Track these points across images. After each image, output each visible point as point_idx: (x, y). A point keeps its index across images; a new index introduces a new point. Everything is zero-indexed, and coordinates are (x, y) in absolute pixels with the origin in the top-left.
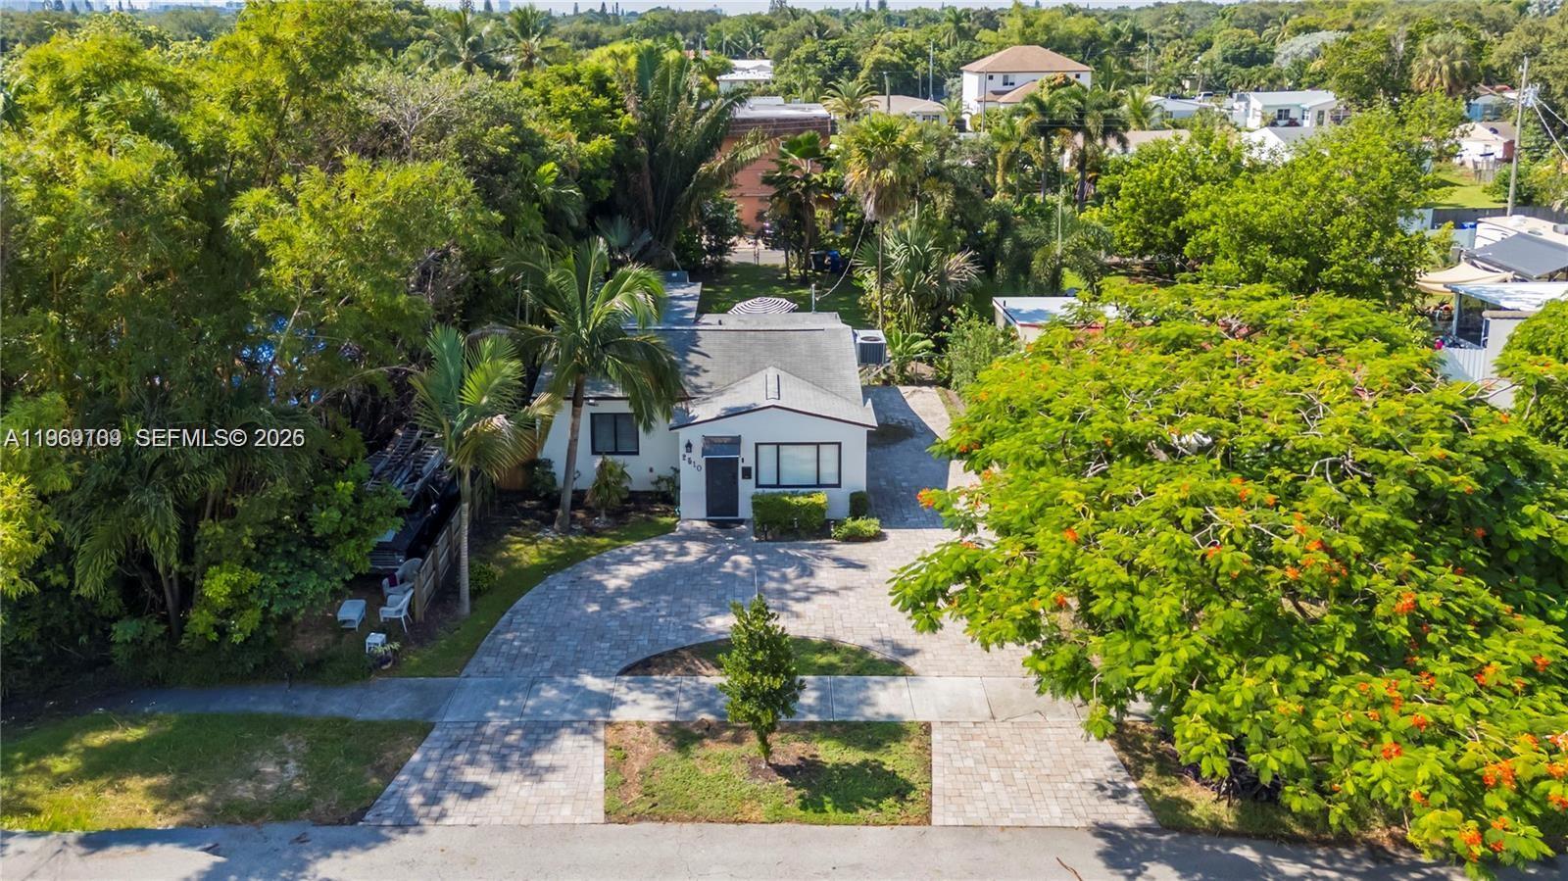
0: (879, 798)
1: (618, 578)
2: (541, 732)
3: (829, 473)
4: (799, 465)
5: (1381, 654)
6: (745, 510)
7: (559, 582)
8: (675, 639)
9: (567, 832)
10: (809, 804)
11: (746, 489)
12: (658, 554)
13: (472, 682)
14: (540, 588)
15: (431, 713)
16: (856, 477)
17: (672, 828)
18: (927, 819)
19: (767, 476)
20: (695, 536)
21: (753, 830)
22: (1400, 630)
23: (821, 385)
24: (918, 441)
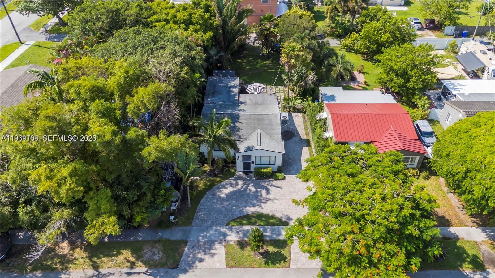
0: (280, 261)
1: (224, 193)
2: (211, 243)
3: (272, 162)
4: (265, 160)
5: (372, 264)
6: (252, 169)
7: (209, 193)
9: (219, 271)
10: (267, 263)
11: (253, 166)
12: (231, 185)
13: (194, 228)
14: (205, 196)
15: (187, 238)
16: (279, 163)
17: (239, 269)
18: (289, 267)
19: (258, 162)
20: (240, 178)
21: (255, 270)
22: (376, 261)
23: (271, 136)
24: (296, 139)
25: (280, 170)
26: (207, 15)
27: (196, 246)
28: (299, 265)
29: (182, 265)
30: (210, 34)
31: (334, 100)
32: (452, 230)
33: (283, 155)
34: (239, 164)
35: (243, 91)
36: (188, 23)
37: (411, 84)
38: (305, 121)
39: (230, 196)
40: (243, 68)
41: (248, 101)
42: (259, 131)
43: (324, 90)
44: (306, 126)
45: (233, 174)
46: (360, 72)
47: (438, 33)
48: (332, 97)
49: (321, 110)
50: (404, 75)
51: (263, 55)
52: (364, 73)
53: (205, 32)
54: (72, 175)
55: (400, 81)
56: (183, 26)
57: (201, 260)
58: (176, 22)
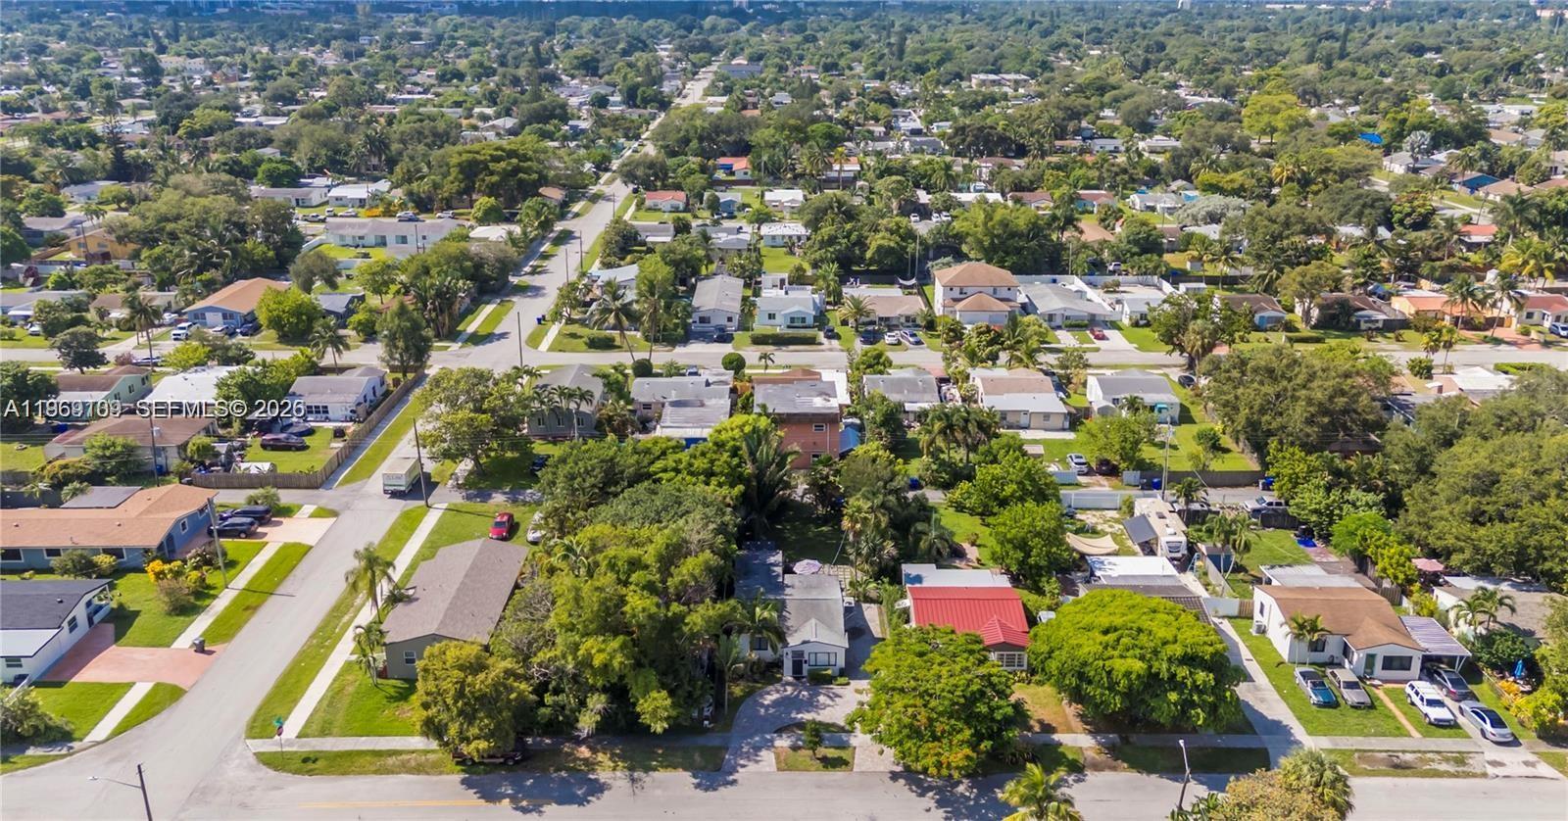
0: (843, 764)
1: (768, 700)
2: (757, 749)
3: (832, 662)
4: (822, 659)
6: (805, 673)
7: (749, 701)
8: (787, 722)
9: (769, 773)
10: (826, 767)
11: (805, 667)
12: (778, 691)
13: (735, 734)
14: (744, 703)
15: (727, 744)
16: (841, 662)
17: (794, 772)
18: (854, 770)
19: (812, 662)
20: (788, 684)
21: (812, 773)
23: (830, 627)
24: (866, 637)
25: (842, 673)
26: (735, 461)
27: (738, 753)
28: (863, 769)
29: (726, 768)
30: (740, 488)
31: (920, 582)
32: (1056, 737)
33: (847, 650)
34: (788, 664)
35: (788, 570)
36: (709, 474)
37: (1032, 561)
38: (880, 613)
39: (776, 704)
40: (785, 539)
41: (797, 584)
42: (813, 621)
43: (909, 569)
44: (882, 622)
45: (780, 680)
46: (973, 544)
47: (1115, 481)
48: (918, 579)
49: (903, 596)
50: (1023, 546)
51: (818, 518)
52: (979, 546)
53: (732, 486)
54: (623, 647)
55: (1020, 555)
56: (702, 478)
57: (743, 766)
58: (691, 474)
